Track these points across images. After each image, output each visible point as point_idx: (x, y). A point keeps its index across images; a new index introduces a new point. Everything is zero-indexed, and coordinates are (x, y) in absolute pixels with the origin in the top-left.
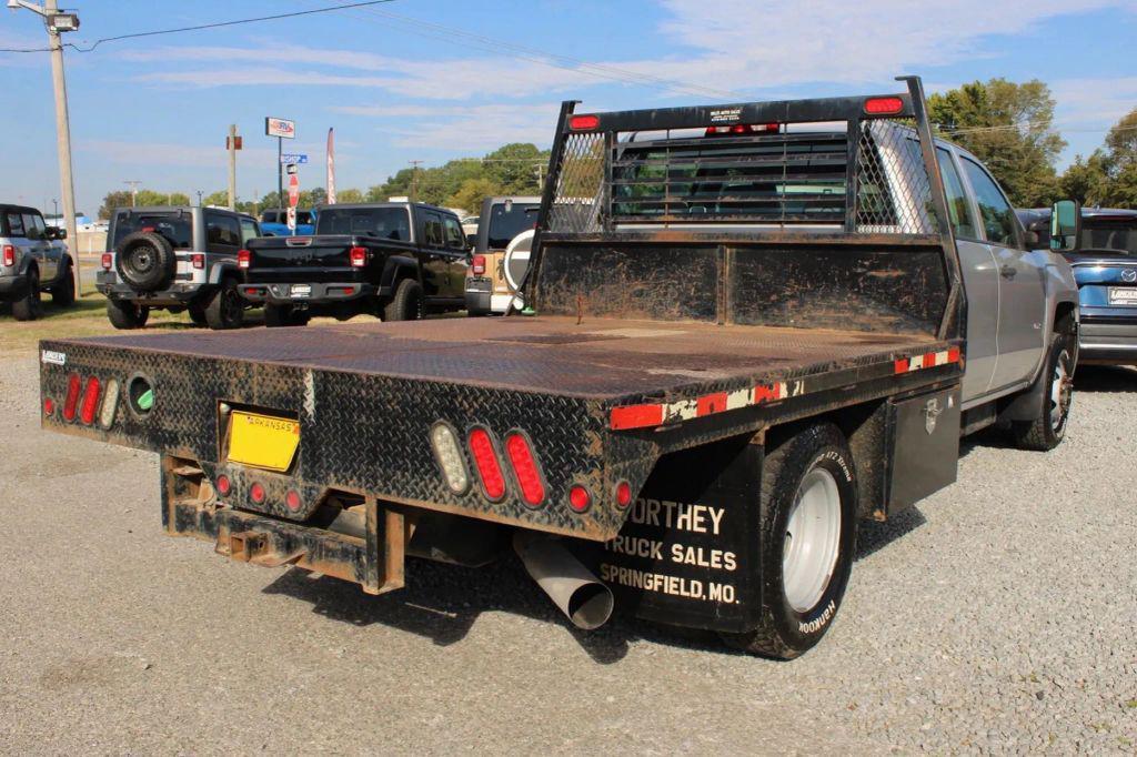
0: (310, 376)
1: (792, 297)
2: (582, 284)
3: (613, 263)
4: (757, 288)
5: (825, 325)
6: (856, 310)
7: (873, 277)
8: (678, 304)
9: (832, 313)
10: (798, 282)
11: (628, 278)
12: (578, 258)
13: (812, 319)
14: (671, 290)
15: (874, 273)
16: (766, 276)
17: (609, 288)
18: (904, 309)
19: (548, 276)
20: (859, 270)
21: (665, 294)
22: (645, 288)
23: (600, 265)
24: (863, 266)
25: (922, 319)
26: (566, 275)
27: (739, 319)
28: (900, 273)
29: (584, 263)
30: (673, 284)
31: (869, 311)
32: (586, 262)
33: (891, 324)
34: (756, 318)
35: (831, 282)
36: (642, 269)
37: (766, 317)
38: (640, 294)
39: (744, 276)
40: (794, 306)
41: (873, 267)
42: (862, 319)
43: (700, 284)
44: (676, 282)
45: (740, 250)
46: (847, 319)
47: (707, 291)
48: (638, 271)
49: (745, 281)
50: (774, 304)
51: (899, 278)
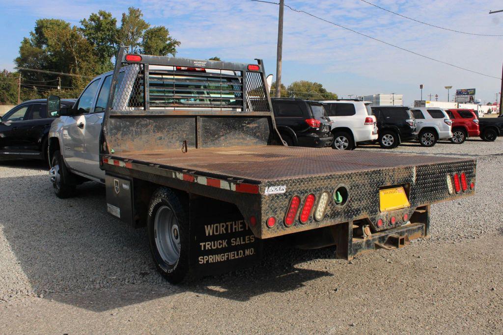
0: (415, 168)
1: (223, 135)
2: (130, 136)
3: (147, 125)
4: (210, 133)
5: (235, 145)
6: (243, 139)
7: (248, 127)
8: (178, 142)
9: (236, 140)
10: (224, 130)
11: (154, 132)
12: (128, 123)
13: (230, 143)
14: (175, 135)
15: (248, 125)
16: (213, 128)
17: (144, 137)
18: (258, 137)
19: (111, 133)
20: (244, 125)
21: (172, 138)
22: (162, 136)
23: (140, 126)
24: (245, 123)
25: (263, 140)
26: (121, 132)
27: (204, 145)
28: (256, 125)
29: (131, 126)
30: (176, 133)
31: (248, 139)
32: (133, 125)
33: (254, 143)
34: (210, 144)
35: (235, 128)
36: (161, 127)
37: (214, 144)
38: (161, 138)
39: (206, 129)
40: (223, 139)
41: (248, 123)
42: (246, 142)
43: (188, 132)
44: (177, 132)
45: (204, 118)
46: (241, 142)
47: (191, 135)
48: (159, 129)
49: (206, 130)
50: (216, 139)
51: (256, 127)
